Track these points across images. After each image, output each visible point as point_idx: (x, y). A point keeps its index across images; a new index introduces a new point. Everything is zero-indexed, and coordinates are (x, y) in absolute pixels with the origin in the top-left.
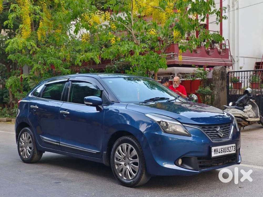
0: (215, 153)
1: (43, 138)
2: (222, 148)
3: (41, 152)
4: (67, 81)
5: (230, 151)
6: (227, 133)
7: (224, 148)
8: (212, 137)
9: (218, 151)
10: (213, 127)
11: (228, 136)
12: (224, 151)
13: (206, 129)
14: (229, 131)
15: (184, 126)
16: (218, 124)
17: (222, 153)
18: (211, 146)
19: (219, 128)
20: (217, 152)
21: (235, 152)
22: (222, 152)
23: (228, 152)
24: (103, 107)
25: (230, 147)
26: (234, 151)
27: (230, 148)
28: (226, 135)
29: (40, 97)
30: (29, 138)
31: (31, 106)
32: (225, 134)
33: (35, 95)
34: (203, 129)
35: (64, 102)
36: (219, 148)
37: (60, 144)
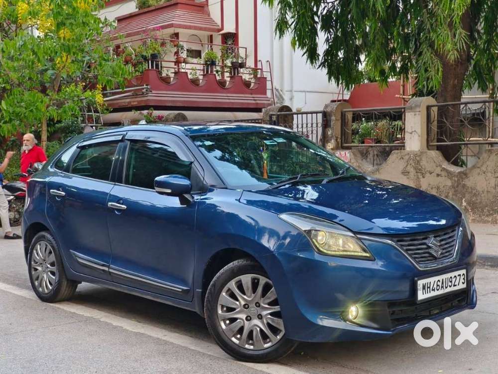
0: (424, 291)
1: (76, 256)
2: (439, 281)
3: (74, 283)
4: (122, 141)
5: (454, 286)
6: (450, 247)
7: (443, 280)
8: (417, 260)
9: (430, 287)
10: (419, 238)
11: (451, 254)
12: (442, 287)
13: (407, 243)
14: (452, 244)
15: (360, 239)
16: (430, 231)
17: (438, 290)
18: (416, 279)
19: (433, 238)
20: (429, 289)
21: (464, 286)
22: (438, 288)
23: (450, 286)
24: (193, 198)
25: (455, 276)
26: (463, 283)
27: (455, 278)
28: (446, 252)
29: (68, 172)
30: (50, 253)
31: (51, 190)
32: (444, 251)
33: (58, 167)
34: (399, 243)
35: (115, 185)
36: (432, 280)
37: (111, 270)
